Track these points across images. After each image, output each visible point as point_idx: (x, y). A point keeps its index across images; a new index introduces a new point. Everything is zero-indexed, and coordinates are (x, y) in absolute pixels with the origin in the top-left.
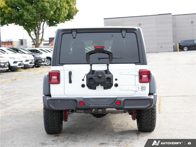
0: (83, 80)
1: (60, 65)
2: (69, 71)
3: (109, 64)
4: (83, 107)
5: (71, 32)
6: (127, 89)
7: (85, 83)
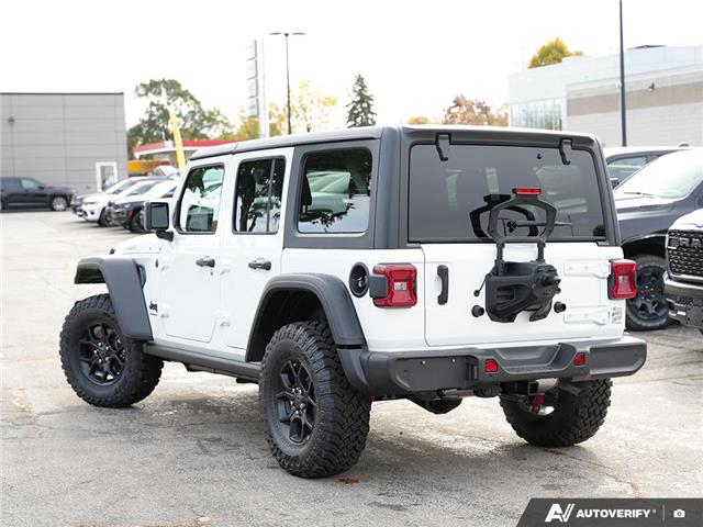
0: (477, 293)
1: (412, 245)
2: (437, 265)
3: (547, 244)
4: (495, 377)
5: (434, 139)
6: (582, 319)
7: (481, 301)
